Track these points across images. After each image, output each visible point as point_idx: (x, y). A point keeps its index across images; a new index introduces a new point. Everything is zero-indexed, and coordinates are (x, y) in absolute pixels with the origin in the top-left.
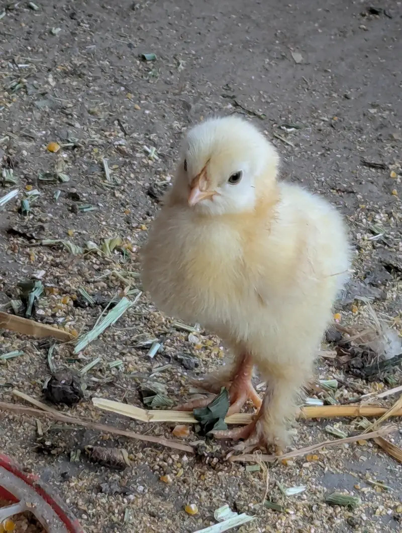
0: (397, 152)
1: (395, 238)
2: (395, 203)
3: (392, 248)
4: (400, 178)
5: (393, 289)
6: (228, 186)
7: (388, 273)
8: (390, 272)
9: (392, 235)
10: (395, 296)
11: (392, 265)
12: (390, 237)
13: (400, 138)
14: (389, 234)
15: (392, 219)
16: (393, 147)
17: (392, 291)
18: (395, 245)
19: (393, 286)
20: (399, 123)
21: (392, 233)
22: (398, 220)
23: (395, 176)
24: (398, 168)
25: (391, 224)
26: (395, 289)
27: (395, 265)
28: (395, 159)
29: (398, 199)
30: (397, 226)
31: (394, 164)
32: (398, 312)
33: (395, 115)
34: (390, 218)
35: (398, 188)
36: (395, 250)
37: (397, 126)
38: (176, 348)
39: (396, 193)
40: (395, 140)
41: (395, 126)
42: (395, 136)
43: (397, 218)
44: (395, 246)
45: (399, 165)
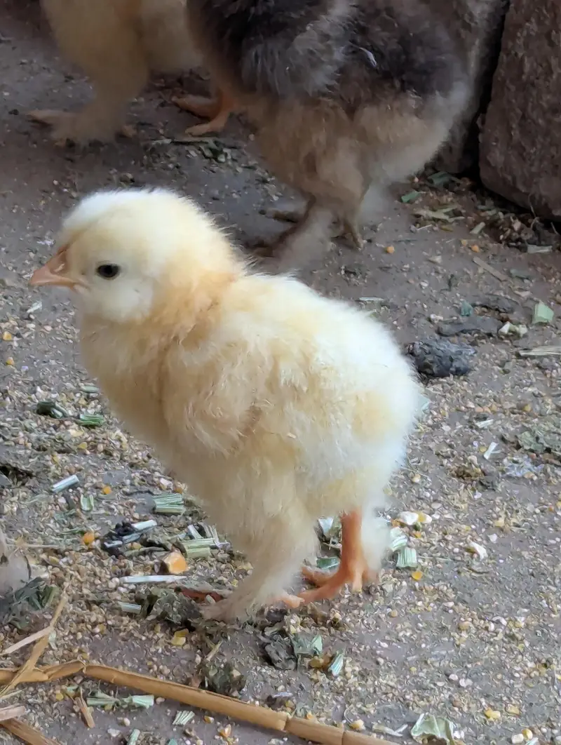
0: (11, 304)
1: (14, 426)
2: (11, 377)
3: (8, 440)
4: (17, 341)
5: (13, 499)
7: (5, 476)
8: (7, 475)
9: (8, 422)
10: (15, 509)
11: (10, 465)
12: (6, 425)
13: (15, 285)
14: (4, 421)
15: (8, 399)
16: (6, 298)
17: (11, 502)
18: (13, 436)
19: (13, 495)
20: (14, 263)
21: (8, 419)
22: (17, 401)
23: (10, 338)
24: (14, 327)
25: (7, 407)
26: (15, 498)
27: (14, 465)
28: (8, 314)
29: (16, 371)
30: (15, 409)
31: (8, 321)
32: (20, 531)
33: (7, 252)
34: (4, 399)
35: (15, 356)
36: (13, 444)
37: (10, 268)
39: (13, 362)
40: (9, 288)
41: (7, 268)
42: (8, 282)
43: (15, 397)
44: (13, 438)
45: (15, 323)
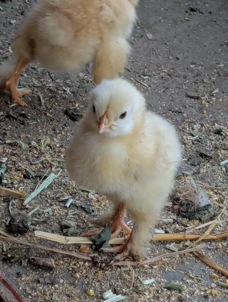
0: (206, 89)
1: (205, 138)
2: (205, 119)
3: (203, 144)
4: (208, 105)
5: (204, 167)
6: (119, 120)
7: (201, 158)
8: (202, 158)
9: (203, 137)
10: (205, 171)
11: (203, 154)
12: (202, 137)
13: (208, 82)
14: (202, 136)
15: (203, 127)
16: (204, 87)
17: (204, 169)
18: (205, 142)
19: (204, 165)
20: (207, 73)
21: (203, 135)
22: (207, 128)
23: (205, 103)
24: (207, 99)
25: (203, 131)
26: (205, 167)
27: (205, 154)
28: (205, 93)
29: (207, 116)
30: (206, 131)
31: (204, 96)
32: (207, 180)
33: (205, 69)
34: (202, 127)
35: (207, 110)
36: (205, 145)
37: (206, 75)
38: (82, 202)
39: (206, 113)
40: (205, 83)
41: (205, 75)
42: (205, 81)
43: (206, 127)
44: (205, 143)
45: (207, 97)
